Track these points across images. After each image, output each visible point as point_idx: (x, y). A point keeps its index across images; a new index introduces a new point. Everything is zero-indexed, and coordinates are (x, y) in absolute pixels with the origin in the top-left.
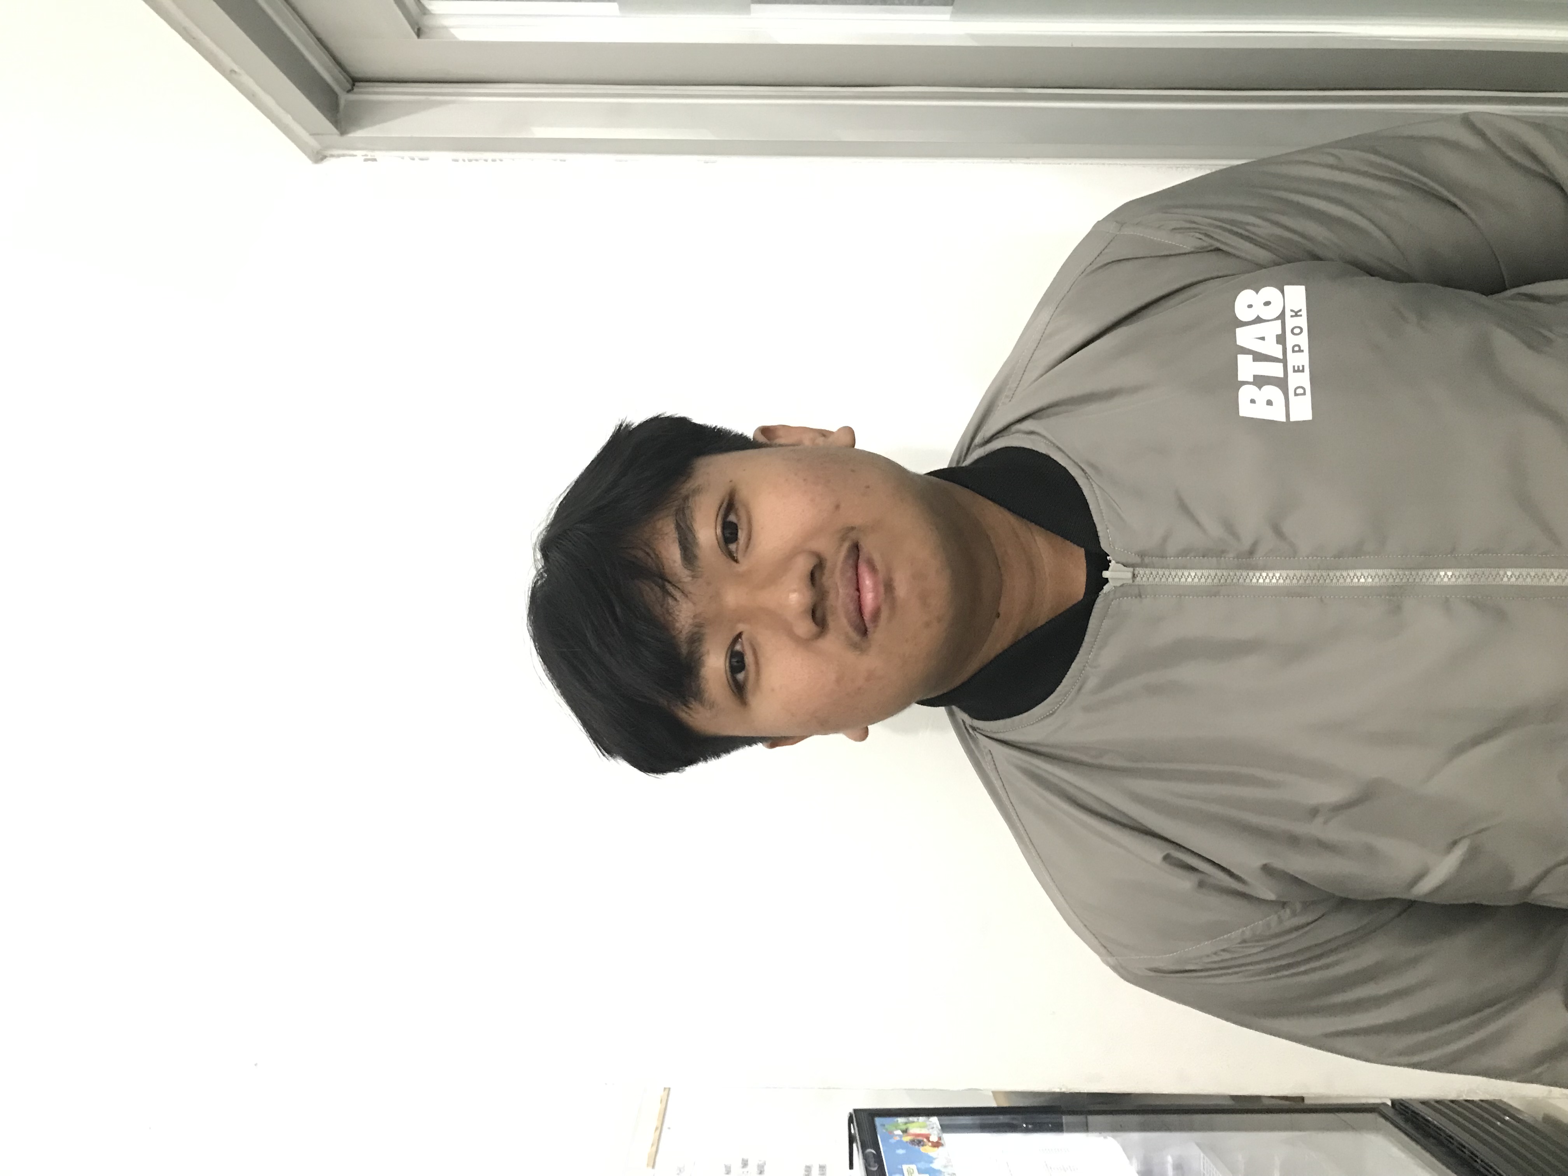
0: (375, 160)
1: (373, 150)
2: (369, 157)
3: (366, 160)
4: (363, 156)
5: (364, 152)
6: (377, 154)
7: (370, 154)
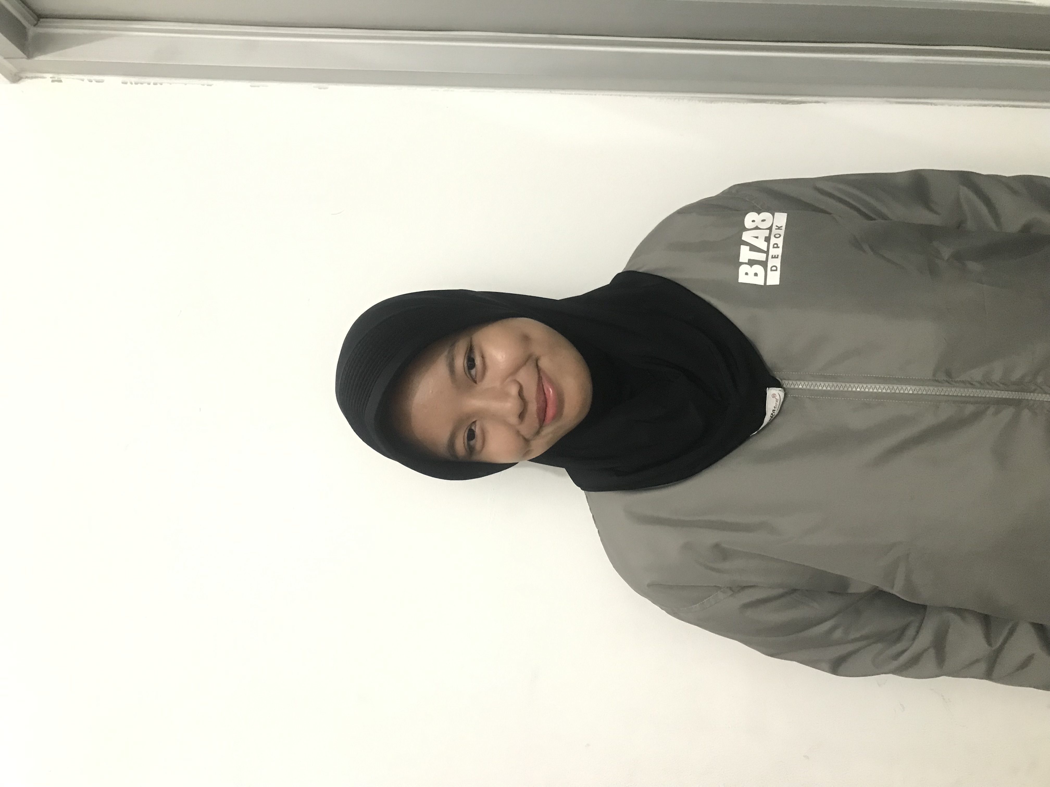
0: (60, 81)
1: (58, 73)
2: (56, 79)
3: (53, 81)
4: (51, 78)
5: (51, 75)
6: (63, 77)
7: (57, 77)
